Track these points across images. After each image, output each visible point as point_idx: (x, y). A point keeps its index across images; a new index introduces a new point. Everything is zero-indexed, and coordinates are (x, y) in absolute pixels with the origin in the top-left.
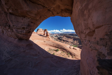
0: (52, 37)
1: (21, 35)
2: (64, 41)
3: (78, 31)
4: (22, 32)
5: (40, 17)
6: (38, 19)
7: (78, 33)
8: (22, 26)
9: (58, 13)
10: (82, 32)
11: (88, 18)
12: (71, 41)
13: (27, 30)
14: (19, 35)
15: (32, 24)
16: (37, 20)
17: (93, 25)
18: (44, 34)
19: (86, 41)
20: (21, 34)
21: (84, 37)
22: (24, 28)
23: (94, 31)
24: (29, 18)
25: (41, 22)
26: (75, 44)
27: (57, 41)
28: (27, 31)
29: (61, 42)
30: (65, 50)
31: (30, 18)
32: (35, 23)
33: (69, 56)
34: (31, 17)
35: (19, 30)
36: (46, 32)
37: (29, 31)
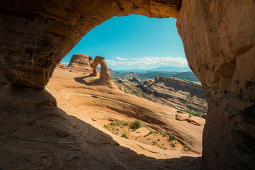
0: (120, 82)
1: (21, 74)
2: (157, 95)
3: (195, 62)
4: (23, 63)
5: (81, 18)
6: (74, 23)
7: (197, 69)
8: (25, 46)
9: (136, 7)
10: (207, 66)
11: (219, 24)
12: (181, 96)
13: (40, 56)
14: (15, 71)
15: (56, 40)
16: (70, 27)
17: (231, 44)
18: (94, 70)
19: (219, 92)
20: (22, 70)
21: (212, 80)
22: (29, 51)
23: (234, 62)
24: (46, 21)
25: (83, 35)
26: (195, 107)
27: (135, 96)
28: (40, 60)
29: (149, 99)
30: (160, 123)
31: (50, 22)
32: (63, 38)
33: (173, 146)
34: (53, 17)
35: (16, 58)
36: (99, 66)
37: (47, 62)
